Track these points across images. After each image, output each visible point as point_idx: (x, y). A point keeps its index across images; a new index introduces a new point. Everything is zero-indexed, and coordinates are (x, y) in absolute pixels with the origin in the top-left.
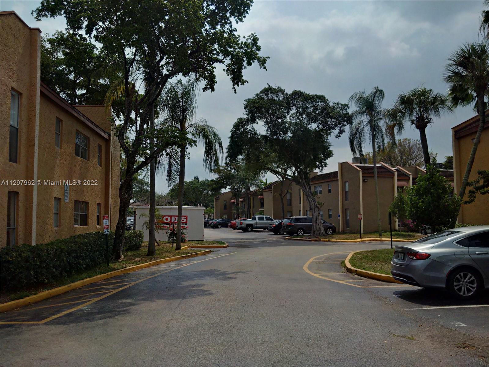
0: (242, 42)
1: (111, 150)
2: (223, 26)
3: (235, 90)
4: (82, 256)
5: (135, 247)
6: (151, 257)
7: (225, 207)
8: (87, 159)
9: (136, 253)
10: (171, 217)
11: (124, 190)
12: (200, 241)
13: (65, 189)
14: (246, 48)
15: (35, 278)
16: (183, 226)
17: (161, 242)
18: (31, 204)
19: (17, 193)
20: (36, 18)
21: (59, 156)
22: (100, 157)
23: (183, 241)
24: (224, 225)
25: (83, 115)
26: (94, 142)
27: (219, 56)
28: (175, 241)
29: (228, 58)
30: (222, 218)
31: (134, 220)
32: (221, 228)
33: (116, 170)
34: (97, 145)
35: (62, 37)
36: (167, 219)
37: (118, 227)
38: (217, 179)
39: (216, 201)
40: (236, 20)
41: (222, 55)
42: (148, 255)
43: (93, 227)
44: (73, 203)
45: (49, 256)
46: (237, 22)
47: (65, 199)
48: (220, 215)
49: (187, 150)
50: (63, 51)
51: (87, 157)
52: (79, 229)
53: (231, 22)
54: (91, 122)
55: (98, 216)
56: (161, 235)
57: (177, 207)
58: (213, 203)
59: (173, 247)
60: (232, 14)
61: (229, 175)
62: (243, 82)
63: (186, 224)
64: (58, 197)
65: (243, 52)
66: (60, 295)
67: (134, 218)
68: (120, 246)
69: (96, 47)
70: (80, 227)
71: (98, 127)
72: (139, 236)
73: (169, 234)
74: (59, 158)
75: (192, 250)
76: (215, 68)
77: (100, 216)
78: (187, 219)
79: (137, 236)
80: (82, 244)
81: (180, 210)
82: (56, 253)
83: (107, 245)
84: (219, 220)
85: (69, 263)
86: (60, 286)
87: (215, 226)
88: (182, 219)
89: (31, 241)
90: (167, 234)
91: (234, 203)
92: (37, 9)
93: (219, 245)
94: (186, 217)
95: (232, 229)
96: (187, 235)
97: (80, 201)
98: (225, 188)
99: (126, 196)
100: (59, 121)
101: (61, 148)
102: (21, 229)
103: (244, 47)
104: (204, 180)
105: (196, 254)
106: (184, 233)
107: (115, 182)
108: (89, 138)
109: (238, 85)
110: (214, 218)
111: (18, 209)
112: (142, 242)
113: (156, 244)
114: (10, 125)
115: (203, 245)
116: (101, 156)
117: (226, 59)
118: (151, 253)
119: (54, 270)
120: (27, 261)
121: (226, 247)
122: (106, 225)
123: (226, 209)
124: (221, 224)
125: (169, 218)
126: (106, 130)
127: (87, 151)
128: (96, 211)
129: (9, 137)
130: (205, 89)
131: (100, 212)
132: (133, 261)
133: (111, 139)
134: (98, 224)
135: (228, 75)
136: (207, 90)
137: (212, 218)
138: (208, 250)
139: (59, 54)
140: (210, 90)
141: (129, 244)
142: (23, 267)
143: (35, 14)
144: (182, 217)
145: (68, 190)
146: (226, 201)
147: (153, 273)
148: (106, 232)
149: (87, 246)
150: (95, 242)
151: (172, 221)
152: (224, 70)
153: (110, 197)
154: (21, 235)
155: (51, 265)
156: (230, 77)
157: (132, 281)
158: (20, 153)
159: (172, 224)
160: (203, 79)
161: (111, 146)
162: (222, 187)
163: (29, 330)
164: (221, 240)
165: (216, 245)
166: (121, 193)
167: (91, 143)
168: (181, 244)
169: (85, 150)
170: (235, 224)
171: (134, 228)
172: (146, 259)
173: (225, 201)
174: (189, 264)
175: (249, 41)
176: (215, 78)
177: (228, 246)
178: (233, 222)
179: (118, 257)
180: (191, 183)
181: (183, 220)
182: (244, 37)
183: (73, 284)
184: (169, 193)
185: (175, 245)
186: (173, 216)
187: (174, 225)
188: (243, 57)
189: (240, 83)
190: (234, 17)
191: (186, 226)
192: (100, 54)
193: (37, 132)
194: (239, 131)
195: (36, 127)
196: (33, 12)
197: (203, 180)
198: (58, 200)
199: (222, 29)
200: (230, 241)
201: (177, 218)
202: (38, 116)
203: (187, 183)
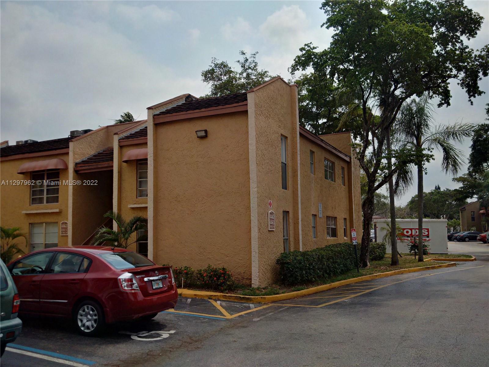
0: (476, 56)
1: (352, 171)
2: (454, 45)
3: (472, 103)
4: (337, 262)
5: (380, 258)
6: (395, 266)
7: (473, 219)
8: (334, 180)
9: (380, 262)
10: (411, 229)
11: (367, 207)
12: (444, 254)
13: (319, 207)
14: (481, 60)
15: (306, 276)
16: (425, 238)
17: (403, 254)
18: (297, 220)
19: (288, 212)
20: (291, 73)
21: (313, 181)
22: (343, 178)
23: (425, 253)
24: (472, 238)
25: (329, 144)
26: (338, 165)
27: (452, 72)
28: (418, 254)
29: (462, 73)
30: (470, 231)
31: (375, 232)
32: (468, 241)
33: (357, 188)
34: (341, 168)
35: (307, 78)
36: (407, 232)
37: (363, 239)
38: (461, 188)
39: (462, 213)
40: (467, 37)
41: (456, 70)
42: (391, 265)
43: (342, 239)
44: (326, 218)
45: (314, 260)
46: (469, 39)
47: (319, 215)
48: (468, 227)
49: (424, 166)
50: (307, 89)
51: (334, 179)
52: (331, 240)
53: (462, 41)
54: (335, 149)
55: (345, 229)
56: (403, 248)
57: (417, 220)
58: (458, 214)
59: (415, 258)
60: (462, 33)
61: (475, 184)
62: (480, 93)
63: (428, 237)
64: (314, 214)
65: (477, 64)
66: (325, 291)
67: (375, 231)
68: (366, 255)
69: (335, 81)
70: (332, 238)
71: (341, 152)
72: (382, 247)
73: (410, 246)
74: (314, 183)
75: (436, 262)
76: (449, 83)
77: (346, 229)
78: (428, 232)
79: (380, 247)
80: (336, 252)
81: (420, 223)
82: (319, 258)
83: (356, 254)
84: (466, 233)
85: (328, 267)
86: (324, 285)
87: (462, 240)
88: (423, 232)
89: (299, 249)
90: (409, 247)
91: (483, 214)
92: (292, 66)
93: (465, 258)
94: (428, 229)
95: (482, 243)
96: (430, 247)
97: (330, 217)
98: (472, 197)
99: (369, 212)
100: (312, 152)
101: (314, 174)
102: (292, 239)
103: (479, 59)
104: (446, 189)
105: (440, 266)
106: (426, 246)
107: (358, 198)
108: (334, 163)
109: (475, 97)
110: (460, 231)
111: (289, 224)
112: (385, 253)
113: (398, 256)
114: (282, 162)
115: (447, 258)
116: (344, 176)
117: (460, 74)
118: (394, 262)
119: (319, 272)
120: (300, 263)
121: (472, 260)
122: (354, 237)
123: (474, 221)
124: (468, 237)
125: (410, 231)
126: (348, 154)
127: (333, 174)
128: (343, 224)
129: (281, 171)
130: (440, 105)
131: (346, 226)
132: (378, 269)
133: (352, 161)
134: (345, 236)
135: (463, 88)
136: (442, 106)
137: (459, 230)
138: (453, 263)
139: (303, 92)
140: (446, 105)
141: (373, 254)
142: (298, 267)
143: (290, 70)
144: (423, 230)
145: (321, 208)
146: (474, 212)
147: (398, 280)
148: (355, 243)
149: (340, 254)
150: (346, 250)
151: (413, 234)
152: (458, 84)
153: (354, 212)
154: (292, 244)
155: (316, 267)
156: (465, 90)
157: (380, 285)
158: (288, 182)
159: (413, 237)
160: (437, 95)
161: (352, 167)
162: (468, 197)
163: (312, 310)
164: (467, 253)
165: (462, 258)
166: (365, 209)
167: (336, 166)
168: (424, 256)
169: (332, 173)
170: (485, 237)
171: (375, 240)
172: (390, 268)
173: (472, 212)
174: (432, 274)
175: (483, 53)
176: (449, 93)
177: (475, 259)
178: (482, 235)
179: (365, 265)
180: (431, 193)
181: (425, 233)
182: (478, 50)
183: (333, 284)
184: (408, 205)
185: (417, 257)
186: (413, 229)
187: (415, 238)
188: (479, 69)
189: (476, 95)
190: (465, 35)
191: (427, 239)
192: (338, 86)
193: (299, 165)
194: (482, 138)
195: (298, 161)
196: (289, 69)
197: (444, 190)
198: (315, 216)
199: (454, 48)
200: (477, 254)
201: (417, 230)
202: (299, 152)
203: (426, 195)
